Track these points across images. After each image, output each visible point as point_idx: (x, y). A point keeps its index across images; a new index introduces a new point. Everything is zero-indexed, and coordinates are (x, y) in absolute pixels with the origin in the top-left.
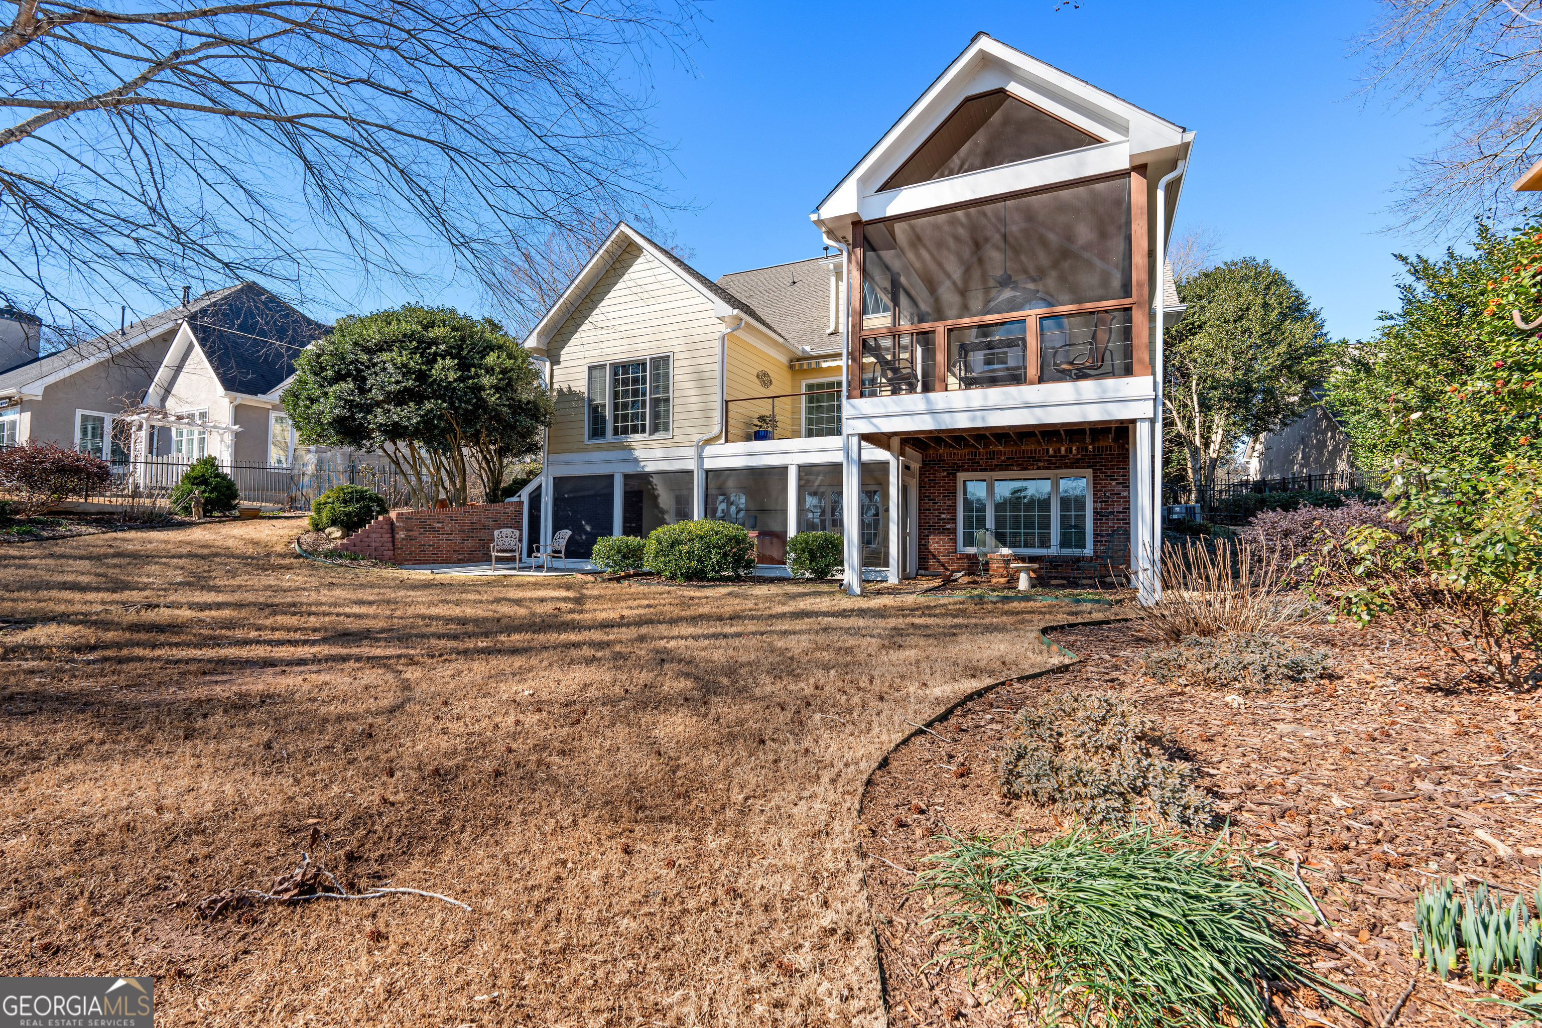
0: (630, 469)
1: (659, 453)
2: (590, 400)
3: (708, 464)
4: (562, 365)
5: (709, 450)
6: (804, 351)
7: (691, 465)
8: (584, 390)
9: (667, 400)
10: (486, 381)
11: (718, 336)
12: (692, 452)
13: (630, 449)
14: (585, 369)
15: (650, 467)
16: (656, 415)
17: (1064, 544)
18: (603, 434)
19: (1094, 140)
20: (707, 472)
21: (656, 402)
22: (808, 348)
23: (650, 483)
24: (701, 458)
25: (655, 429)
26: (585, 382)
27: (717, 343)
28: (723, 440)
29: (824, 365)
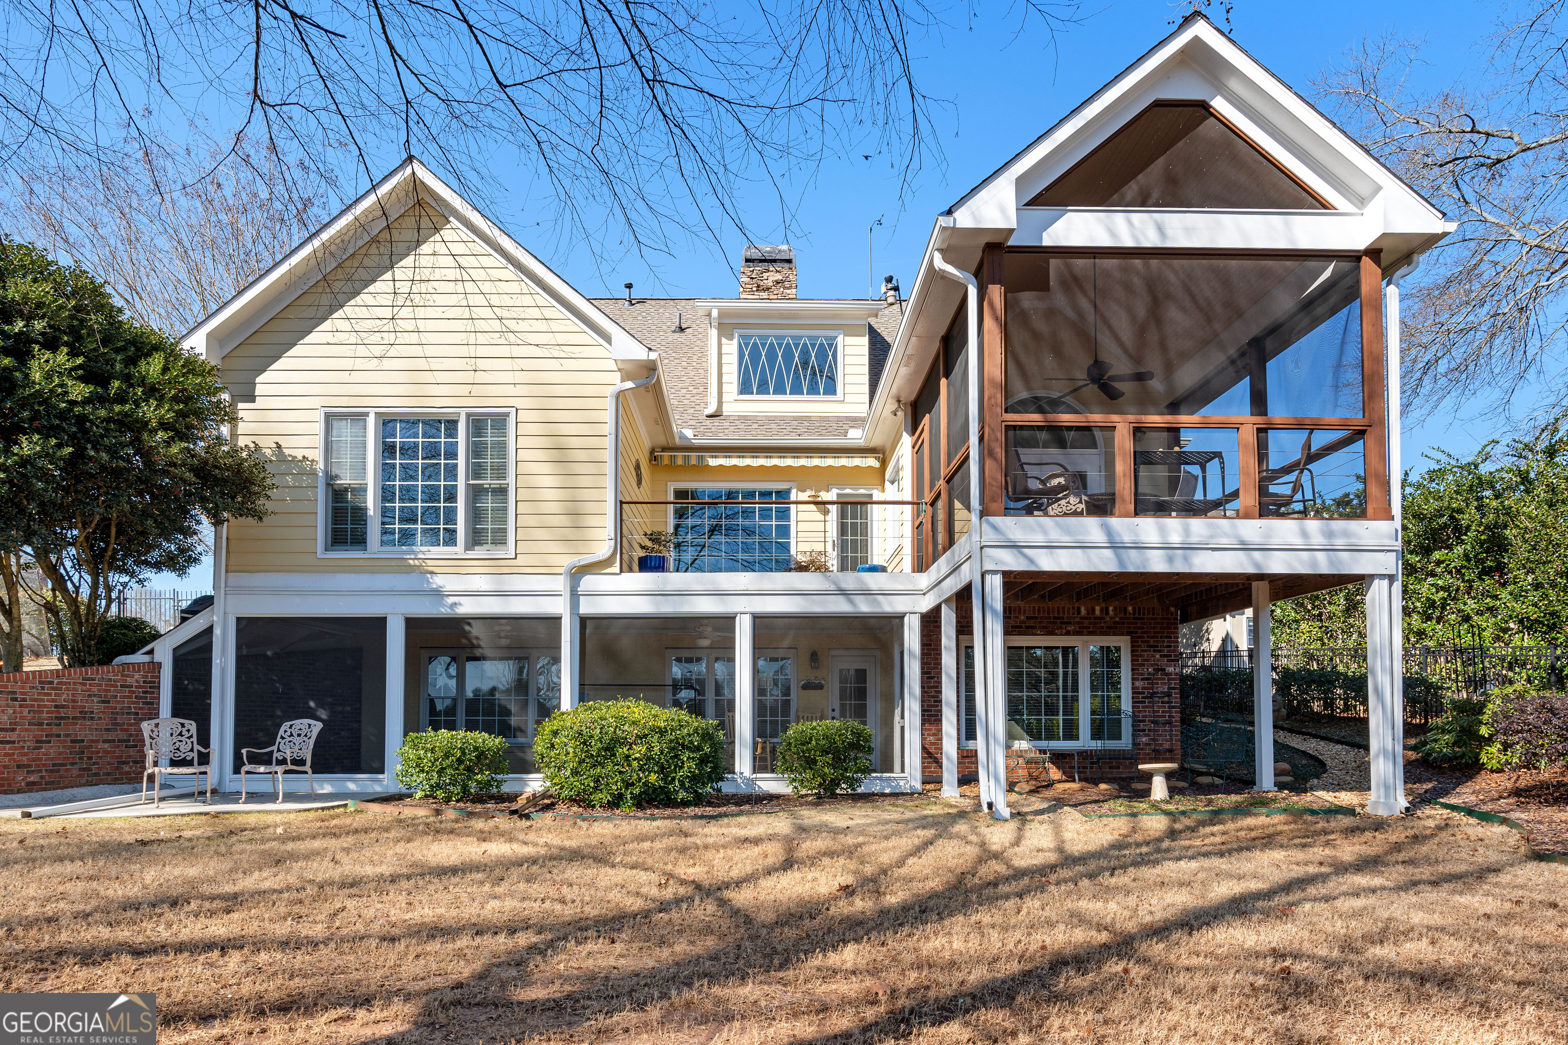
0: (424, 609)
1: (482, 583)
2: (330, 478)
3: (587, 607)
4: (260, 403)
5: (589, 582)
6: (683, 437)
7: (559, 606)
8: (317, 455)
9: (502, 491)
10: (150, 411)
11: (610, 391)
12: (560, 584)
13: (424, 572)
14: (319, 416)
15: (467, 607)
16: (475, 515)
17: (1097, 734)
18: (360, 540)
19: (1321, 204)
20: (584, 621)
21: (476, 493)
22: (689, 433)
23: (466, 634)
24: (575, 596)
25: (476, 538)
26: (319, 441)
27: (610, 404)
28: (616, 568)
29: (712, 462)
